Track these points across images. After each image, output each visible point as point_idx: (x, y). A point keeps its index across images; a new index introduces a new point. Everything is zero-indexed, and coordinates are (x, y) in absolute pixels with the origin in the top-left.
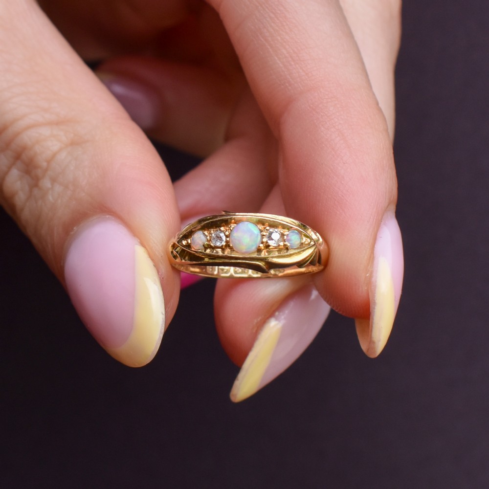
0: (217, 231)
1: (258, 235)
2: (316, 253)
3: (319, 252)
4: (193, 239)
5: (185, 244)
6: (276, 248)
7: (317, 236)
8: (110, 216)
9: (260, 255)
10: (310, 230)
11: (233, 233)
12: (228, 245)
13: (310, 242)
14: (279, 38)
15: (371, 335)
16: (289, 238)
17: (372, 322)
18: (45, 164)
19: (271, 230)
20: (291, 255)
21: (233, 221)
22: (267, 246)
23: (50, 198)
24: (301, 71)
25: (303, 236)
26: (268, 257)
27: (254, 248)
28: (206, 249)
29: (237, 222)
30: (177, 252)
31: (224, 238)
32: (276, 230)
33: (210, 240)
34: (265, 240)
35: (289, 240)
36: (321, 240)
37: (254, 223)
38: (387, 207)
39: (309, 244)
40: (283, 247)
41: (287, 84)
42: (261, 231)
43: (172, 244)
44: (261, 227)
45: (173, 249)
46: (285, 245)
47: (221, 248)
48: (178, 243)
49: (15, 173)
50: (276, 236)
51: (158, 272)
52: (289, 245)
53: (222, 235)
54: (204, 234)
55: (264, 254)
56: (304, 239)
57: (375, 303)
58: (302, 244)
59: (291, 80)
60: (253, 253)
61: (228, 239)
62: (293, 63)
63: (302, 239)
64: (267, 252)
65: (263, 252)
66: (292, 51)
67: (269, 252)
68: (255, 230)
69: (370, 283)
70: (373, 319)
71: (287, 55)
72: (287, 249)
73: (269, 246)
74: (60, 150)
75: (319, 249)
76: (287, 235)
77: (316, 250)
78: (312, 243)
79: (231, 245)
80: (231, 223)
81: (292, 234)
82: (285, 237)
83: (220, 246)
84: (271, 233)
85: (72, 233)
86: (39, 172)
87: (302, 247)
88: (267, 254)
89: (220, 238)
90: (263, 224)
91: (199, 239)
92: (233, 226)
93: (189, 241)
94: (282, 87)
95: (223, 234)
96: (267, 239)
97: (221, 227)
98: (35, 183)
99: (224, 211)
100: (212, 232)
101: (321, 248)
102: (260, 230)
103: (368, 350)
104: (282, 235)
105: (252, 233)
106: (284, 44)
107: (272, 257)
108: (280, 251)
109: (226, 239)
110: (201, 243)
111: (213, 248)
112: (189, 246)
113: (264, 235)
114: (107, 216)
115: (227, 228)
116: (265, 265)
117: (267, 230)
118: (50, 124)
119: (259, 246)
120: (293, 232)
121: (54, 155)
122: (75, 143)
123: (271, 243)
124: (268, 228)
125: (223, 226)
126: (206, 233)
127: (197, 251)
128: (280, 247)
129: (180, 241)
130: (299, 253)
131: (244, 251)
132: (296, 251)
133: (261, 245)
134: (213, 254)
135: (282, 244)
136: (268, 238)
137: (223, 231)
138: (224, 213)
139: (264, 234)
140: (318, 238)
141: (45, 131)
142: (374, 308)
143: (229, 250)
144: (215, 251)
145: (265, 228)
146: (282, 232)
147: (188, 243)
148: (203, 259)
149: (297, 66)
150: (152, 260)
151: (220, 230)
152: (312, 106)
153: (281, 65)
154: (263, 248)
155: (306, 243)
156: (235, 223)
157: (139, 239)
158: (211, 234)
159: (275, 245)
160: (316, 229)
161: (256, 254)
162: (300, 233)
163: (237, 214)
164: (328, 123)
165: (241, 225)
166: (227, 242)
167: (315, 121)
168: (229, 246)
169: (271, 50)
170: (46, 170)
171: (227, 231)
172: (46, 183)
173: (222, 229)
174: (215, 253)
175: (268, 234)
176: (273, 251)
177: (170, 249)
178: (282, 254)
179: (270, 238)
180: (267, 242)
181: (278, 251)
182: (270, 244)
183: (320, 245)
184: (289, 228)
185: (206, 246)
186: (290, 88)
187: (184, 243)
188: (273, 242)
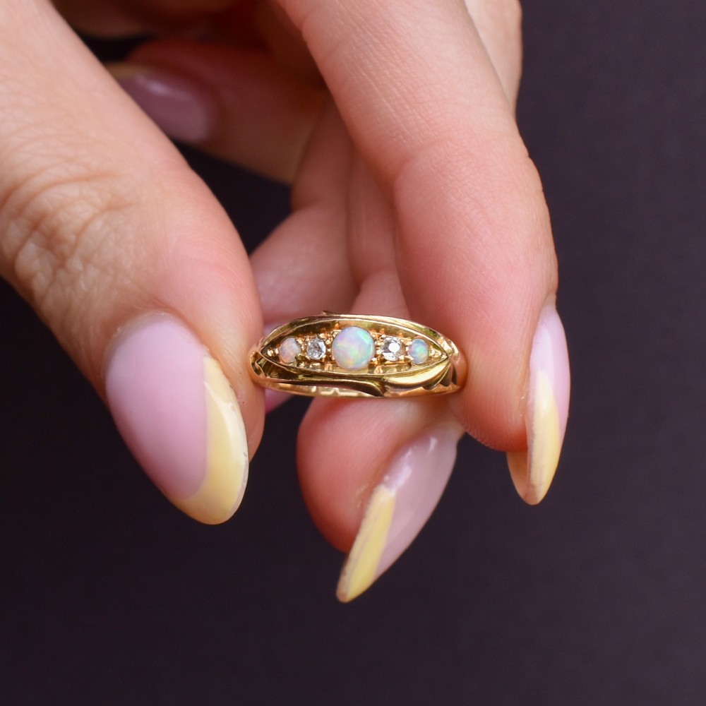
0: (314, 338)
1: (370, 346)
2: (450, 369)
3: (454, 368)
4: (282, 349)
5: (271, 355)
6: (394, 363)
7: (451, 346)
8: (167, 314)
9: (373, 372)
10: (442, 338)
11: (336, 341)
12: (328, 358)
13: (442, 355)
14: (388, 73)
15: (529, 477)
16: (413, 349)
17: (530, 461)
18: (73, 238)
19: (388, 339)
20: (414, 373)
21: (337, 325)
22: (383, 361)
23: (83, 286)
24: (419, 118)
25: (431, 347)
26: (383, 376)
27: (364, 363)
28: (299, 362)
29: (342, 327)
30: (260, 365)
31: (324, 349)
32: (395, 339)
33: (305, 351)
34: (379, 352)
35: (412, 353)
36: (457, 351)
37: (364, 329)
38: (545, 300)
39: (440, 358)
40: (403, 362)
41: (401, 137)
42: (375, 340)
43: (254, 353)
44: (375, 334)
45: (255, 360)
46: (406, 360)
47: (320, 361)
48: (262, 352)
49: (31, 248)
50: (394, 347)
51: (236, 394)
52: (412, 359)
53: (321, 344)
54: (297, 342)
55: (378, 371)
56: (433, 351)
57: (533, 435)
58: (430, 358)
59: (406, 130)
60: (363, 369)
61: (329, 350)
62: (408, 107)
63: (429, 351)
64: (382, 368)
65: (377, 369)
66: (405, 91)
67: (385, 369)
68: (366, 338)
69: (526, 409)
70: (531, 456)
71: (399, 96)
72: (410, 365)
73: (385, 360)
74: (93, 218)
75: (453, 365)
76: (411, 346)
77: (449, 365)
78: (444, 357)
79: (333, 359)
80: (334, 328)
81: (416, 345)
82: (407, 349)
83: (319, 359)
84: (388, 343)
85: (115, 336)
86: (66, 249)
87: (429, 362)
88: (381, 371)
89: (319, 349)
90: (378, 331)
91: (291, 349)
92: (336, 331)
93: (277, 351)
94: (395, 140)
95: (323, 343)
96: (382, 351)
97: (320, 333)
98: (61, 262)
99: (325, 311)
100: (308, 340)
101: (457, 362)
102: (373, 338)
103: (526, 495)
104: (404, 346)
105: (362, 343)
106: (395, 80)
107: (389, 376)
108: (399, 367)
109: (327, 351)
110: (293, 355)
111: (309, 362)
112: (276, 358)
113: (378, 346)
114: (163, 314)
115: (329, 335)
116: (378, 387)
117: (382, 338)
118: (77, 180)
119: (372, 361)
120: (418, 342)
121: (86, 225)
122: (114, 207)
123: (387, 356)
124: (384, 336)
125: (324, 332)
126: (300, 341)
127: (287, 365)
128: (400, 362)
129: (264, 351)
130: (426, 370)
131: (351, 366)
132: (422, 368)
133: (374, 359)
134: (309, 369)
135: (402, 357)
136: (384, 349)
137: (323, 339)
138: (324, 314)
139: (379, 344)
140: (453, 349)
141: (72, 191)
142: (533, 442)
143: (331, 365)
144: (311, 366)
145: (380, 336)
146: (402, 341)
147: (274, 353)
148: (296, 376)
149: (414, 110)
150: (228, 377)
151: (319, 337)
152: (436, 166)
153: (392, 110)
154: (376, 363)
155: (436, 356)
156: (340, 328)
157: (209, 348)
158: (307, 343)
159: (394, 359)
160: (450, 336)
161: (367, 371)
162: (428, 343)
163: (342, 316)
164: (460, 190)
165: (347, 330)
166: (328, 354)
167: (442, 188)
168: (330, 359)
169: (376, 89)
170: (75, 246)
171: (328, 339)
172: (76, 264)
173: (322, 335)
174: (312, 368)
175: (383, 344)
176: (389, 368)
177: (251, 361)
178: (403, 370)
179: (386, 350)
180: (382, 355)
181: (397, 367)
182: (387, 358)
183: (455, 358)
184: (413, 337)
185: (300, 359)
186: (405, 141)
187: (270, 353)
188: (391, 354)
